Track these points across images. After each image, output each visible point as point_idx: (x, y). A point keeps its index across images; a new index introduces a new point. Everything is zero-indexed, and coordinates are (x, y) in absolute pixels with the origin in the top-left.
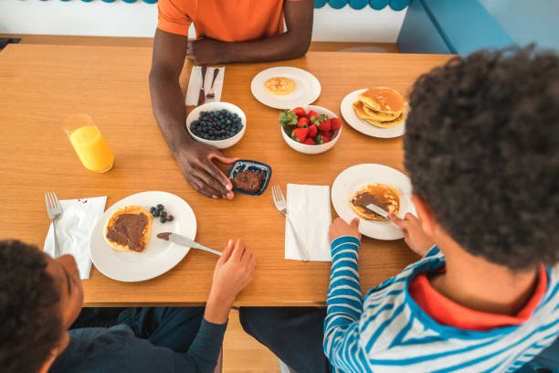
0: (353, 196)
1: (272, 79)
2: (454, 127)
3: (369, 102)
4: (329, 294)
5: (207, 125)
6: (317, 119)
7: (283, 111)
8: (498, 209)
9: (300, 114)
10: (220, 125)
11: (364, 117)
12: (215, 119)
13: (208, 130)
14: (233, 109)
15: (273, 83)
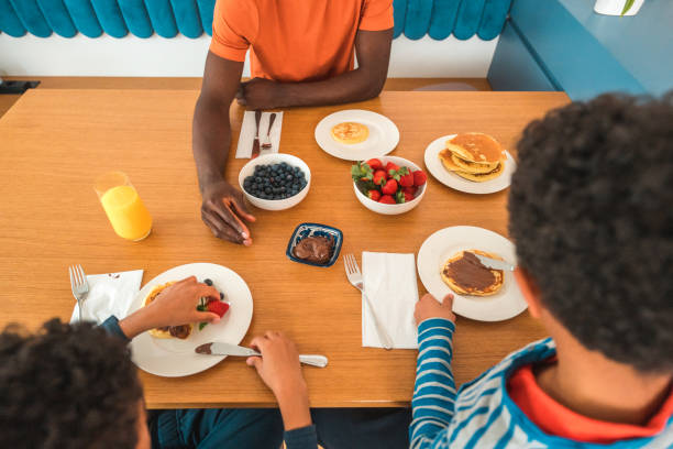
0: (445, 264)
1: (340, 125)
2: (563, 194)
3: (459, 151)
4: (415, 393)
5: (263, 182)
6: (397, 172)
7: (355, 163)
8: (613, 300)
9: (376, 167)
10: (278, 181)
11: (453, 169)
12: (274, 174)
13: (265, 188)
14: (294, 161)
15: (342, 129)
